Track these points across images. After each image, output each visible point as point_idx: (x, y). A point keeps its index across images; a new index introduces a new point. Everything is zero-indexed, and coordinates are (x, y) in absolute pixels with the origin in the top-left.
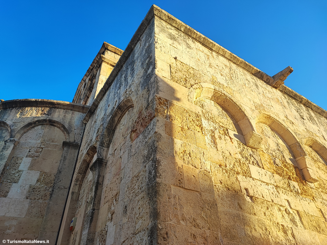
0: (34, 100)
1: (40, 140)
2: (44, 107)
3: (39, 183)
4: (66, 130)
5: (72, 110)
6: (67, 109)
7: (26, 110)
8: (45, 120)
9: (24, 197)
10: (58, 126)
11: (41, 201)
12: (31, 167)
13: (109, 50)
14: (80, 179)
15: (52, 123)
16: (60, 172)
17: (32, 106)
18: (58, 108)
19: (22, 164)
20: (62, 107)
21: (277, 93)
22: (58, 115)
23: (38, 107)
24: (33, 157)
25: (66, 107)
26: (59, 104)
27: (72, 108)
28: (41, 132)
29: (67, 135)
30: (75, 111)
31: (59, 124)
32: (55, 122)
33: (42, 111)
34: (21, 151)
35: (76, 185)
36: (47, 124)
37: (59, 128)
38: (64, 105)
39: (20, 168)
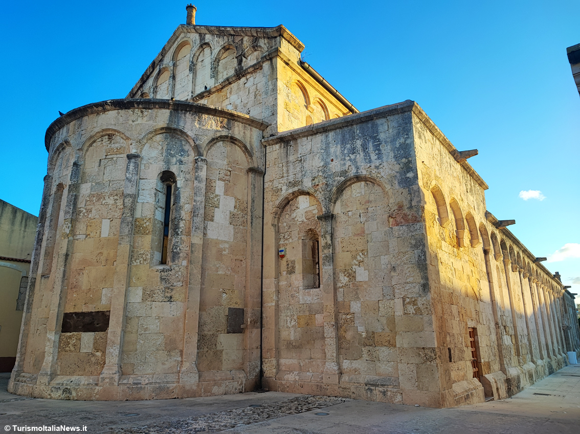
0: (214, 108)
1: (226, 161)
2: (222, 117)
3: (236, 210)
4: (247, 151)
5: (249, 125)
6: (245, 123)
7: (204, 118)
8: (226, 137)
9: (228, 222)
10: (240, 145)
11: (241, 227)
12: (226, 192)
13: (283, 37)
14: (279, 213)
15: (233, 140)
16: (254, 201)
17: (209, 114)
18: (236, 121)
19: (217, 188)
20: (241, 120)
21: (458, 166)
22: (238, 131)
23: (216, 116)
24: (224, 181)
25: (244, 121)
26: (239, 117)
27: (250, 123)
28: (224, 151)
29: (249, 158)
30: (252, 126)
31: (240, 143)
32: (236, 140)
33: (221, 122)
34: (212, 172)
35: (275, 218)
36: (228, 141)
37: (240, 147)
38: (243, 118)
39: (217, 192)
